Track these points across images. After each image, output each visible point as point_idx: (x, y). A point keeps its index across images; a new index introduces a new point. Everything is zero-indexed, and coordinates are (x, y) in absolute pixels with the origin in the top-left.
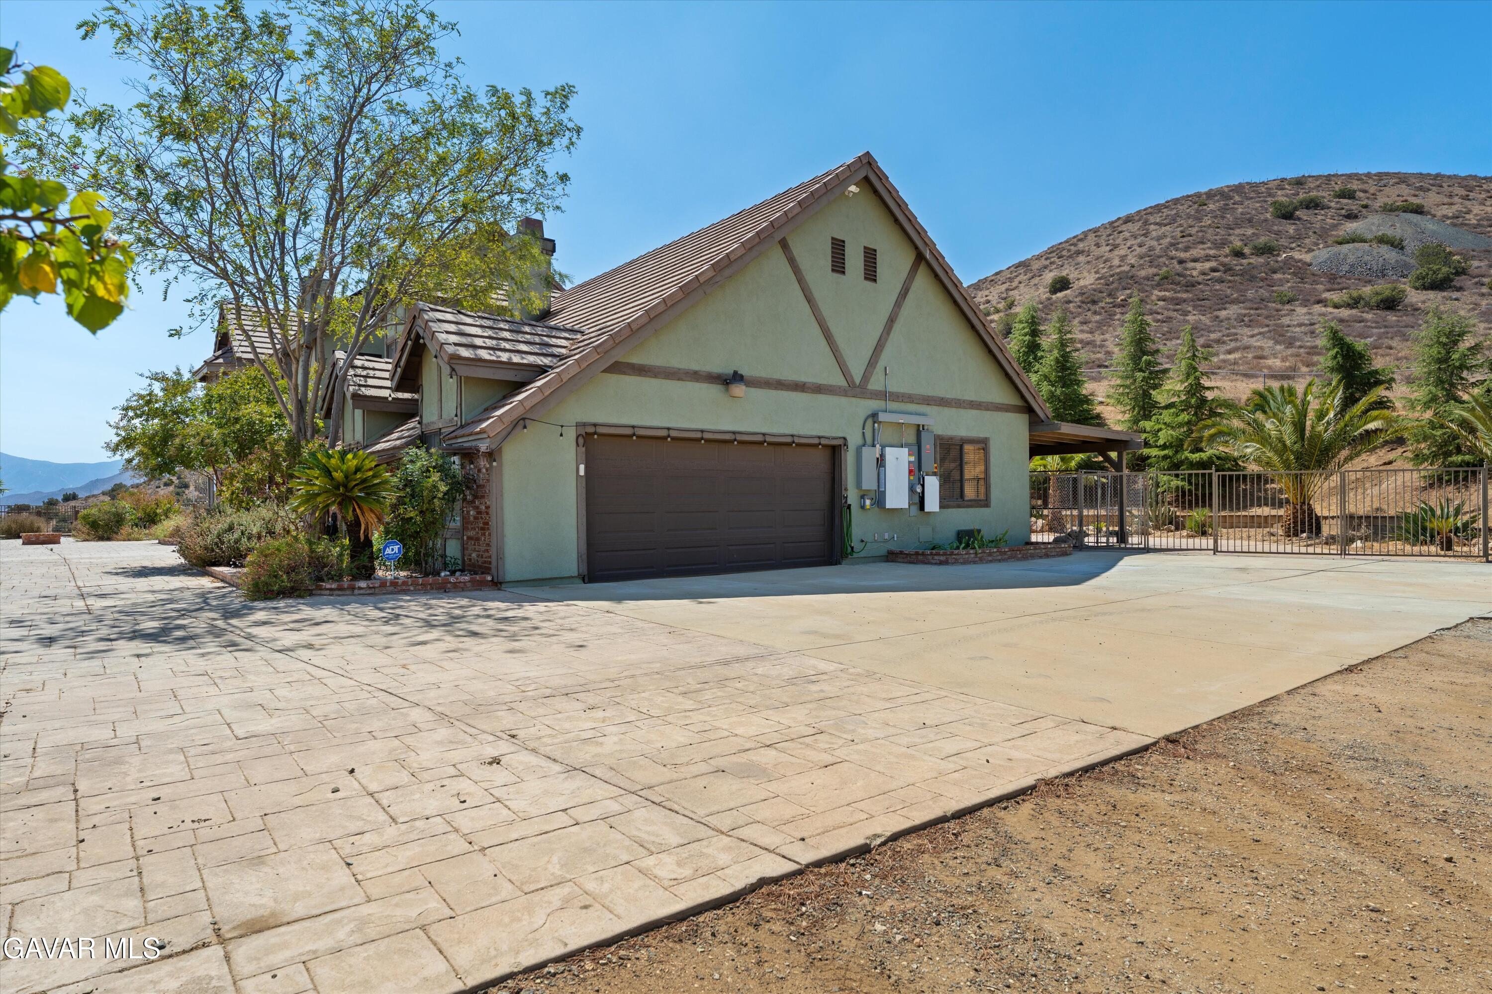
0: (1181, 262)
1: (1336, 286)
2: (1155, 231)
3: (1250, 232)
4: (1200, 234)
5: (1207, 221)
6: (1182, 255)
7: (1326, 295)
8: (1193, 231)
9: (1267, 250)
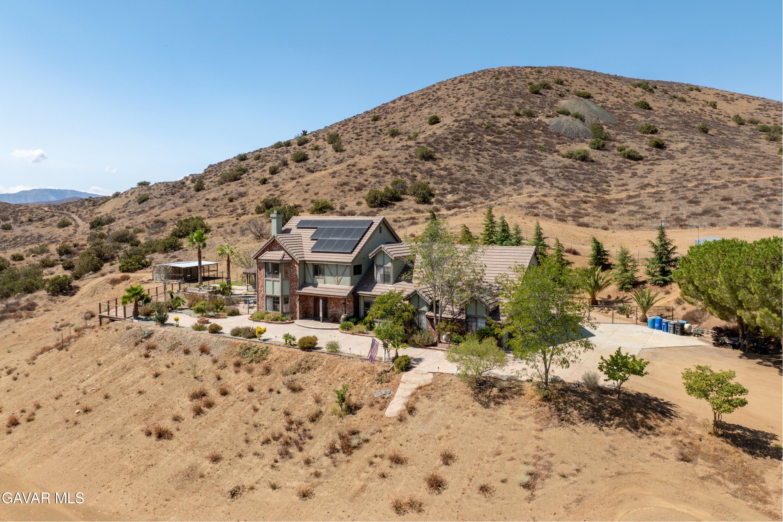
0: (493, 117)
1: (561, 142)
2: (479, 94)
3: (521, 101)
4: (499, 100)
5: (501, 92)
6: (493, 112)
7: (557, 147)
8: (496, 97)
9: (530, 115)
